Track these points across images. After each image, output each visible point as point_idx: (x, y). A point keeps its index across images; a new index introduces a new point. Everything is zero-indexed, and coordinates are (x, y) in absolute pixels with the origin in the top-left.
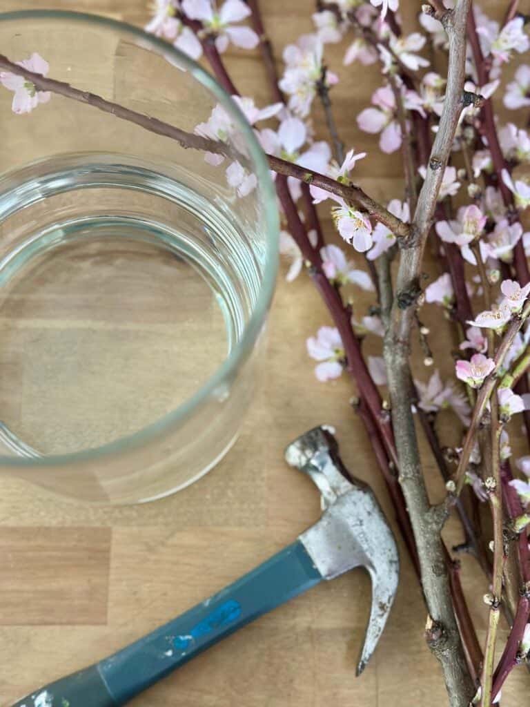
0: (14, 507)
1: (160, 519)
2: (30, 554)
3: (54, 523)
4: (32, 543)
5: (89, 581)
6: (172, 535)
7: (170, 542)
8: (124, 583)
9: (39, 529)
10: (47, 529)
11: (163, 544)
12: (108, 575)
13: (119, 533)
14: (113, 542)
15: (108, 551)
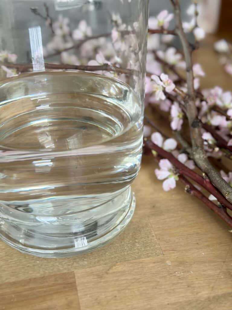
0: (12, 273)
1: (102, 262)
2: (26, 293)
3: (38, 275)
4: (27, 287)
5: (66, 299)
6: (111, 268)
7: (111, 271)
8: (88, 296)
9: (30, 280)
10: (35, 279)
11: (107, 273)
12: (77, 294)
13: (79, 273)
14: (76, 277)
15: (75, 282)
